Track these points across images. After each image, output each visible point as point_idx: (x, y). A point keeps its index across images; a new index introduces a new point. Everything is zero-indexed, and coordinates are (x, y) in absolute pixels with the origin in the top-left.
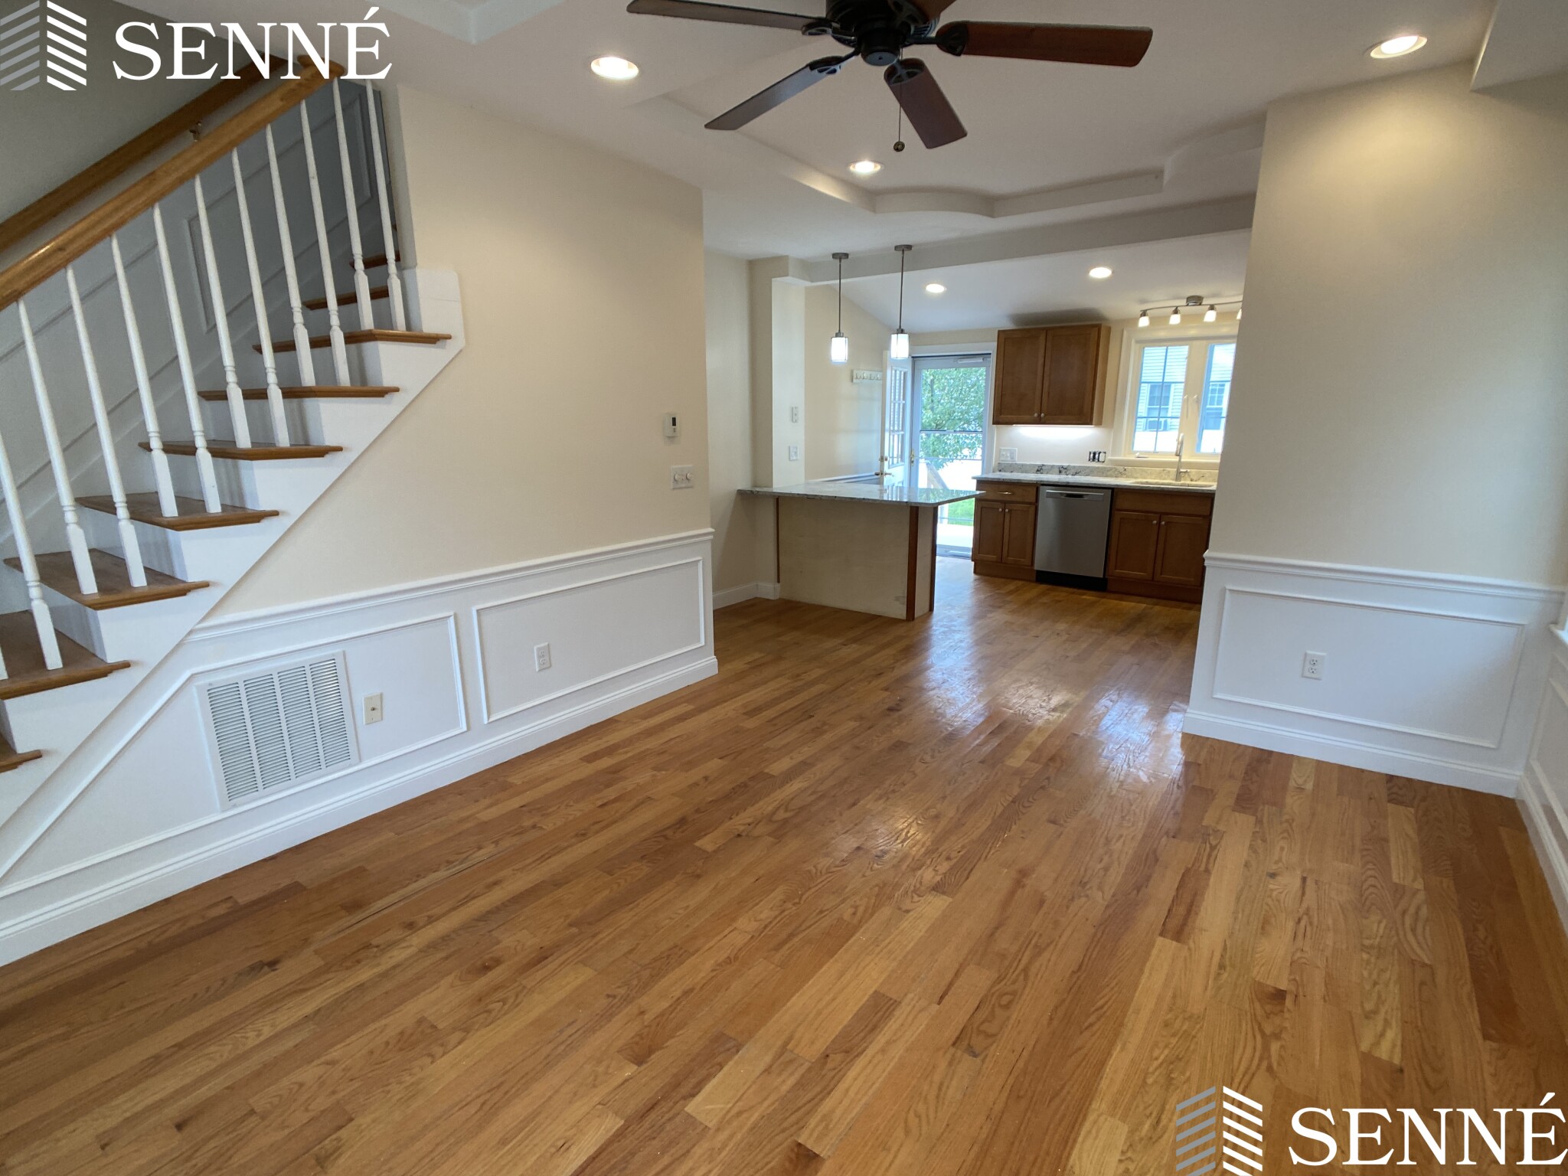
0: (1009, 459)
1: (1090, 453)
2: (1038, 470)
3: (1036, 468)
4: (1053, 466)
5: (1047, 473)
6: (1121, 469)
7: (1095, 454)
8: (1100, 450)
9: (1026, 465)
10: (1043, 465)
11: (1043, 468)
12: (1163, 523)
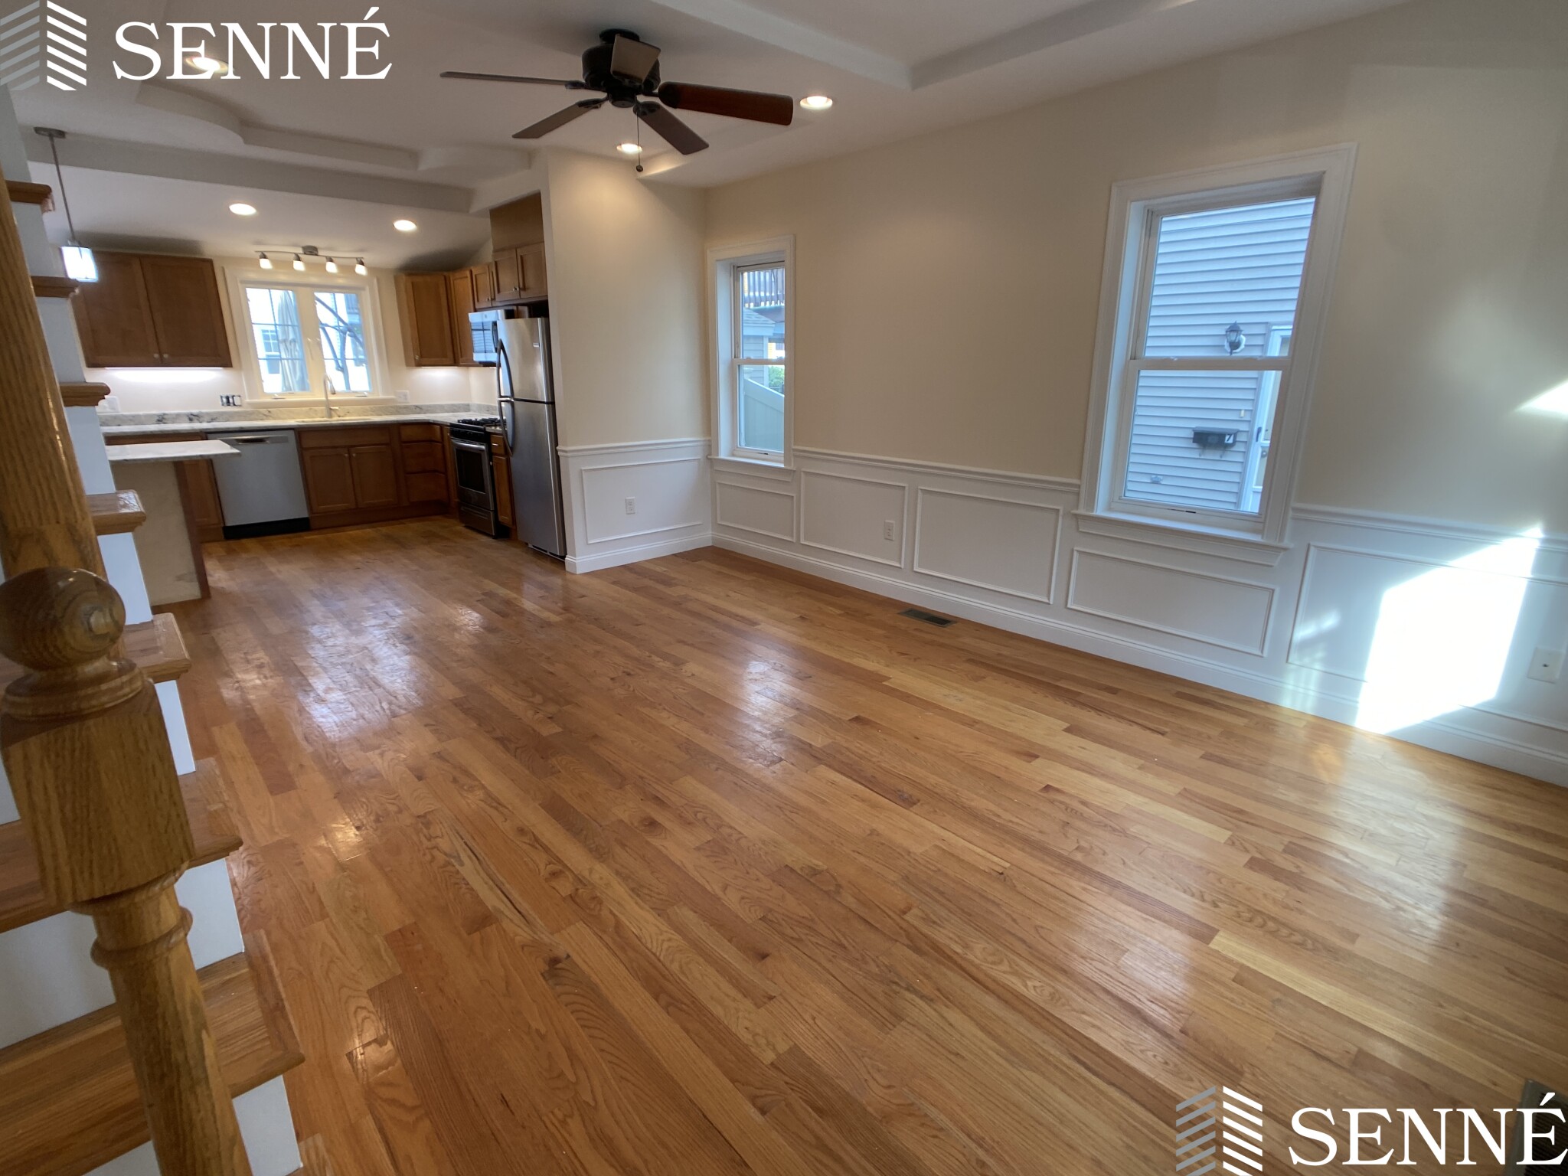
0: (108, 410)
1: (222, 397)
2: (159, 422)
3: (157, 419)
5: (173, 423)
6: (264, 411)
7: (228, 398)
8: (233, 394)
9: (139, 416)
10: (164, 414)
11: (165, 417)
12: (354, 455)
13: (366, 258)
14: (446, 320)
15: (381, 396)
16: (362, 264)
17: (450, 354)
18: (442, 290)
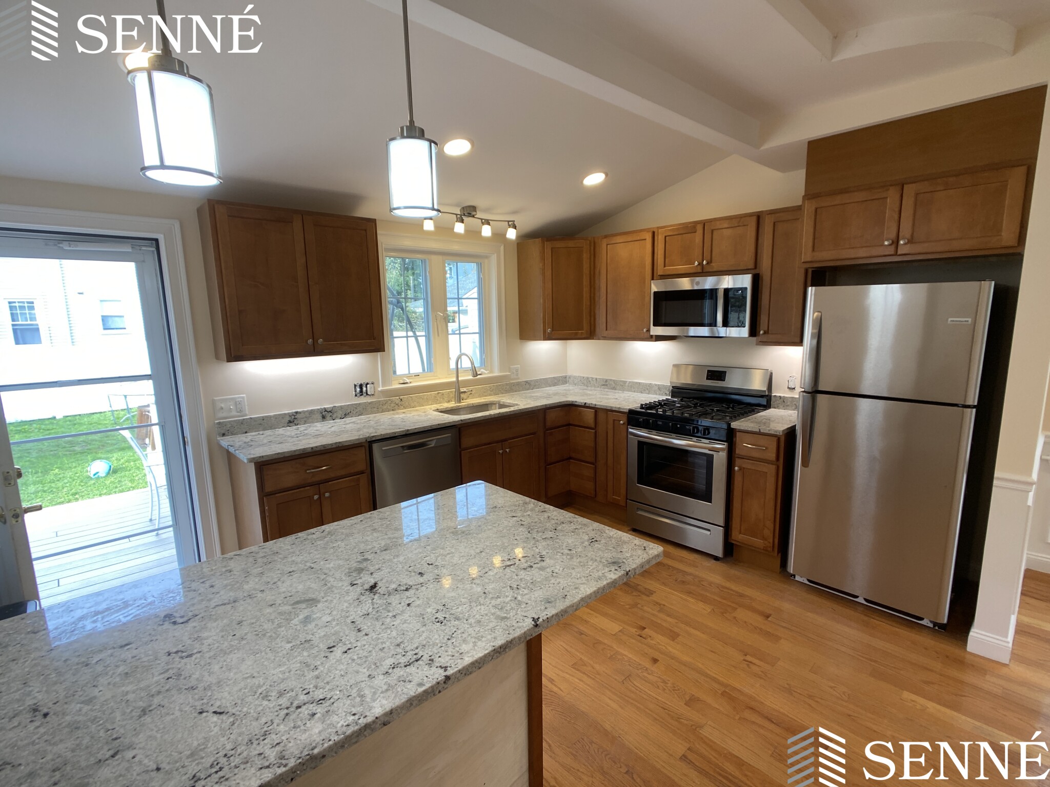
0: (234, 413)
1: (355, 386)
2: (290, 422)
3: (288, 419)
4: (311, 412)
5: (305, 423)
6: (395, 399)
7: (361, 386)
8: (366, 381)
9: (270, 417)
10: (297, 413)
11: (298, 416)
12: (508, 450)
13: (518, 220)
14: (586, 289)
15: (496, 373)
16: (515, 227)
17: (586, 326)
18: (585, 256)
